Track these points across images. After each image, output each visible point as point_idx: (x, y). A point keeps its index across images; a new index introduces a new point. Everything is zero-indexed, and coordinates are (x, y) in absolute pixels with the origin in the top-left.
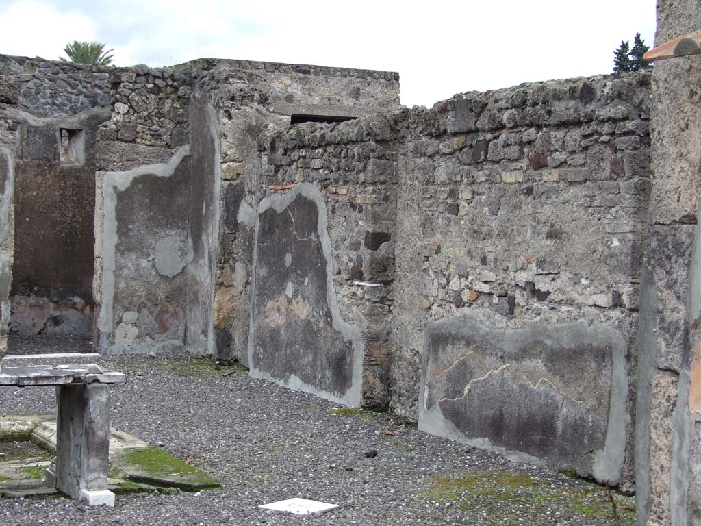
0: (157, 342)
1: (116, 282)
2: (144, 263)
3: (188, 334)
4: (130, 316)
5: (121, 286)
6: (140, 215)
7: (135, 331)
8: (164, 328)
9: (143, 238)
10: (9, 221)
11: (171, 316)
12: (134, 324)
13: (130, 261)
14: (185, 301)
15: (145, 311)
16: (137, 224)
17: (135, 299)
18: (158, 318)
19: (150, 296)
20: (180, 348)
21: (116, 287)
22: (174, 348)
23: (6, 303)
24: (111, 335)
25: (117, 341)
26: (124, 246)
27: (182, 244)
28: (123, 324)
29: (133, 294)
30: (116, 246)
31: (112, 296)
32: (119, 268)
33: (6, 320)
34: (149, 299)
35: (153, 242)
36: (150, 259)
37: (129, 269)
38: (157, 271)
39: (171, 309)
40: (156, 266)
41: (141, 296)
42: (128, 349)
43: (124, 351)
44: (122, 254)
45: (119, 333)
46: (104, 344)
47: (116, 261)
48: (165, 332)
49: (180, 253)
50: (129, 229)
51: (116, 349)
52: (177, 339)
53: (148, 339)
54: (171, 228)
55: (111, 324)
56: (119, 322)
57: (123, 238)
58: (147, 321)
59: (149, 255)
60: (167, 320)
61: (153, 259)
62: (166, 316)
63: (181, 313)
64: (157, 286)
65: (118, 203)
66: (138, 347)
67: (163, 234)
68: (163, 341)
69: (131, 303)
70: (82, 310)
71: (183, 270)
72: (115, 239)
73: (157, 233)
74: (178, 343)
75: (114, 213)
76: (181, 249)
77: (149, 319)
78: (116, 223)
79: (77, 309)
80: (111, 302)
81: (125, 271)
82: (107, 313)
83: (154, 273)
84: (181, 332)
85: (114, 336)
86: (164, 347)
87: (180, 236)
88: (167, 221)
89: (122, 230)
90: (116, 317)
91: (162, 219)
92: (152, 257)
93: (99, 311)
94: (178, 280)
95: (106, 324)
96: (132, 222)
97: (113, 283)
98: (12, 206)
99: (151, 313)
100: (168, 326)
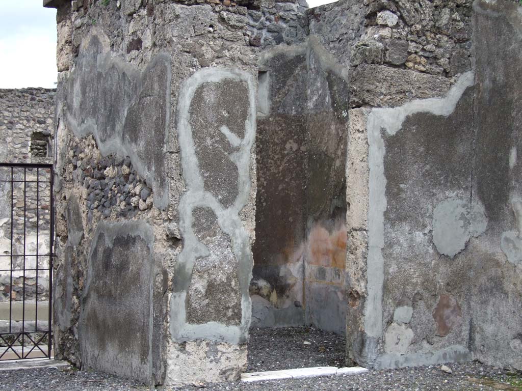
0: (436, 349)
1: (386, 265)
2: (419, 236)
3: (477, 337)
4: (403, 313)
5: (391, 270)
6: (414, 170)
7: (410, 334)
8: (444, 329)
9: (418, 202)
10: (250, 178)
11: (452, 312)
12: (409, 324)
13: (403, 233)
14: (469, 290)
15: (421, 305)
16: (411, 182)
17: (409, 288)
18: (438, 315)
19: (428, 283)
20: (465, 356)
21: (386, 273)
22: (458, 355)
23: (247, 300)
24: (381, 341)
25: (388, 350)
26: (394, 216)
27: (464, 210)
28: (394, 324)
29: (407, 281)
30: (385, 214)
31: (381, 285)
32: (389, 244)
33: (246, 323)
34: (426, 288)
35: (430, 207)
36: (426, 231)
37: (400, 245)
38: (434, 247)
39: (453, 302)
40: (435, 241)
41: (416, 284)
42: (401, 360)
43: (397, 363)
44: (393, 225)
45: (390, 337)
46: (370, 352)
47: (386, 235)
48: (445, 334)
49: (462, 223)
50: (400, 190)
51: (387, 361)
52: (460, 343)
53: (425, 344)
54: (451, 188)
55: (379, 324)
56: (390, 322)
57: (394, 202)
58: (424, 319)
59: (425, 226)
60: (448, 318)
61: (430, 231)
62: (447, 312)
63: (465, 307)
64: (435, 269)
65: (387, 152)
66: (414, 356)
67: (441, 196)
68: (443, 346)
69: (404, 294)
70: (268, 297)
71: (466, 246)
72: (383, 204)
73: (434, 195)
74: (462, 348)
75: (382, 167)
76: (462, 217)
77: (426, 316)
78: (385, 181)
79: (262, 296)
80: (380, 293)
81: (397, 249)
82: (375, 309)
83: (431, 251)
84: (465, 334)
85: (384, 342)
86: (445, 355)
87: (461, 198)
88: (446, 178)
89: (393, 192)
90: (386, 314)
91: (441, 175)
92: (429, 228)
93: (363, 307)
94: (461, 260)
95: (374, 325)
96: (404, 180)
97: (381, 265)
98: (254, 156)
99: (429, 307)
100: (449, 325)
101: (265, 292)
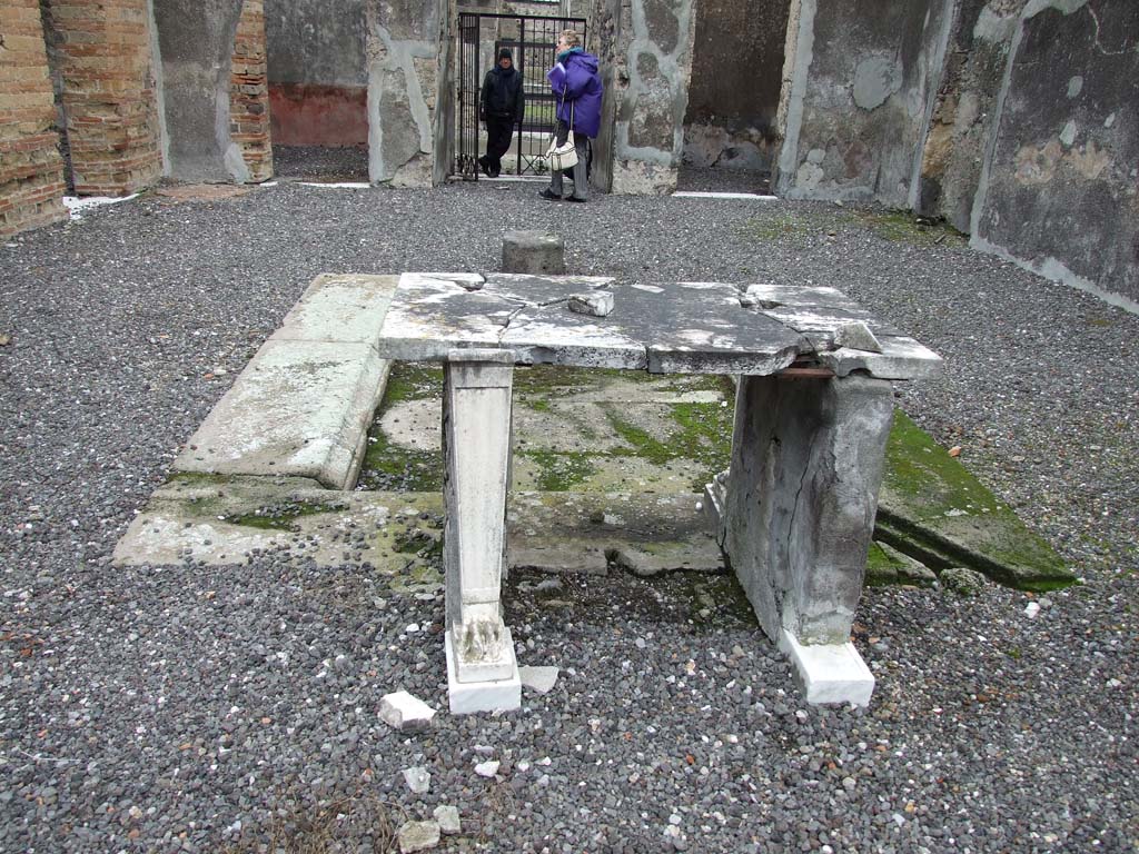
0: (843, 188)
1: (805, 112)
2: (840, 89)
3: (881, 182)
4: (816, 155)
5: (810, 118)
6: (842, 29)
7: (821, 173)
8: (853, 172)
9: (842, 58)
10: (689, 30)
11: (863, 158)
12: (820, 165)
13: (824, 87)
14: (882, 140)
15: (834, 149)
16: (838, 40)
17: (825, 134)
18: (849, 160)
19: (843, 131)
20: (870, 196)
21: (804, 119)
22: (863, 196)
23: (679, 131)
24: (793, 176)
25: (798, 184)
26: (816, 71)
27: (888, 68)
28: (806, 164)
29: (823, 128)
30: (810, 67)
31: (799, 129)
32: (811, 95)
33: (678, 151)
34: (840, 136)
35: (854, 64)
36: (848, 85)
37: (821, 96)
38: (854, 100)
39: (865, 149)
40: (854, 94)
41: (832, 131)
42: (810, 194)
43: (805, 195)
44: (816, 78)
45: (802, 174)
46: (783, 186)
47: (808, 86)
48: (854, 176)
49: (884, 80)
50: (827, 47)
51: (796, 193)
52: (866, 185)
53: (834, 183)
54: (878, 47)
55: (793, 162)
56: (803, 162)
57: (819, 58)
58: (835, 161)
59: (847, 81)
60: (858, 163)
61: (852, 86)
62: (858, 158)
63: (876, 155)
64: (852, 121)
65: (818, 11)
66: (822, 192)
67: (867, 54)
68: (851, 186)
69: (819, 139)
70: (758, 143)
71: (885, 101)
72: (809, 58)
73: (860, 53)
74: (867, 190)
75: (812, 25)
76: (886, 74)
77: (838, 160)
78: (813, 38)
79: (753, 142)
80: (797, 137)
81: (817, 99)
82: (791, 149)
83: (850, 103)
84: (873, 178)
85: (795, 177)
86: (850, 194)
87: (887, 57)
88: (874, 39)
89: (819, 48)
90: (800, 154)
91: (869, 35)
92: (850, 82)
93: (781, 148)
94: (877, 114)
95: (788, 163)
96: (832, 37)
97: (801, 113)
98: (694, 11)
99: (841, 152)
100: (859, 169)
101: (755, 139)
